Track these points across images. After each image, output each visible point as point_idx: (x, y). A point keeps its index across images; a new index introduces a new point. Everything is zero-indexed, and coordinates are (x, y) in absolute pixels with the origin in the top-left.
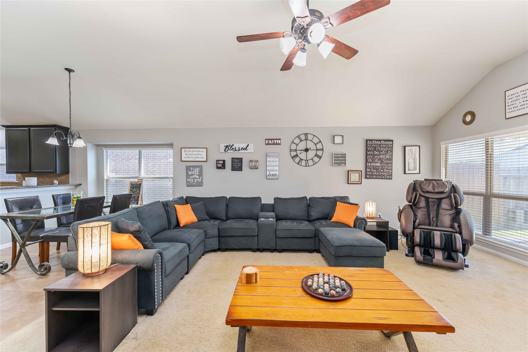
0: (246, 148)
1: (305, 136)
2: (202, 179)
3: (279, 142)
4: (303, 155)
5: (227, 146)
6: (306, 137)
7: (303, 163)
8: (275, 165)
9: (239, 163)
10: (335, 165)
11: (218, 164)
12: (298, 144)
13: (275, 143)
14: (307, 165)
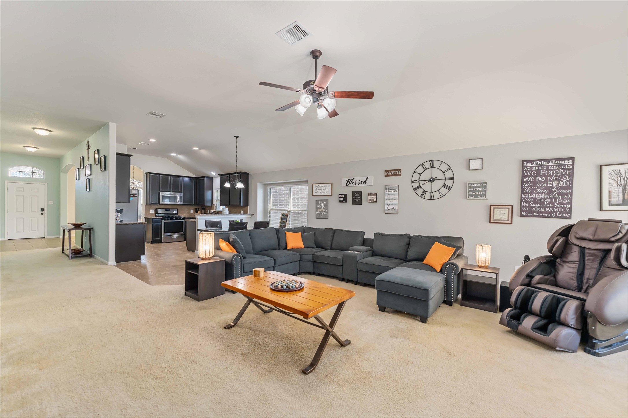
0: (366, 181)
1: (431, 163)
2: (327, 212)
3: (399, 173)
4: (427, 187)
5: (348, 180)
6: (431, 165)
7: (427, 196)
8: (394, 198)
9: (358, 197)
10: (470, 197)
11: (340, 198)
12: (421, 174)
13: (395, 174)
14: (432, 198)
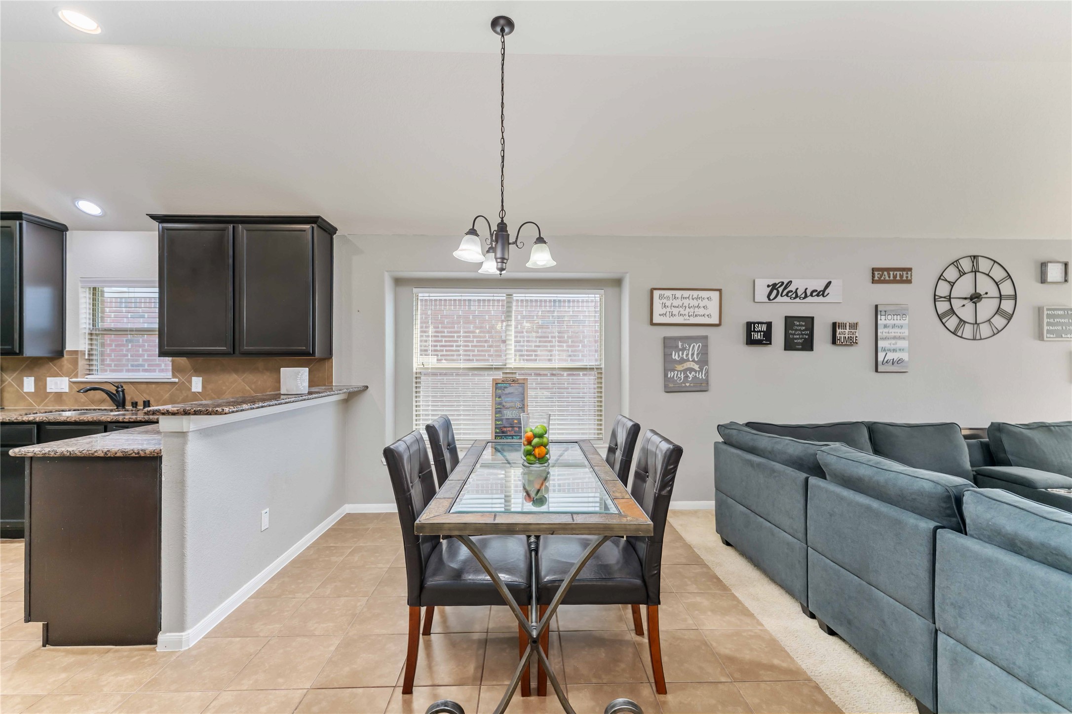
0: (824, 291)
1: (973, 263)
2: (707, 373)
3: (907, 277)
4: (966, 312)
5: (774, 285)
6: (973, 265)
7: (968, 331)
8: (900, 335)
9: (804, 330)
10: (1048, 336)
11: (754, 331)
12: (954, 283)
13: (898, 278)
14: (978, 337)
